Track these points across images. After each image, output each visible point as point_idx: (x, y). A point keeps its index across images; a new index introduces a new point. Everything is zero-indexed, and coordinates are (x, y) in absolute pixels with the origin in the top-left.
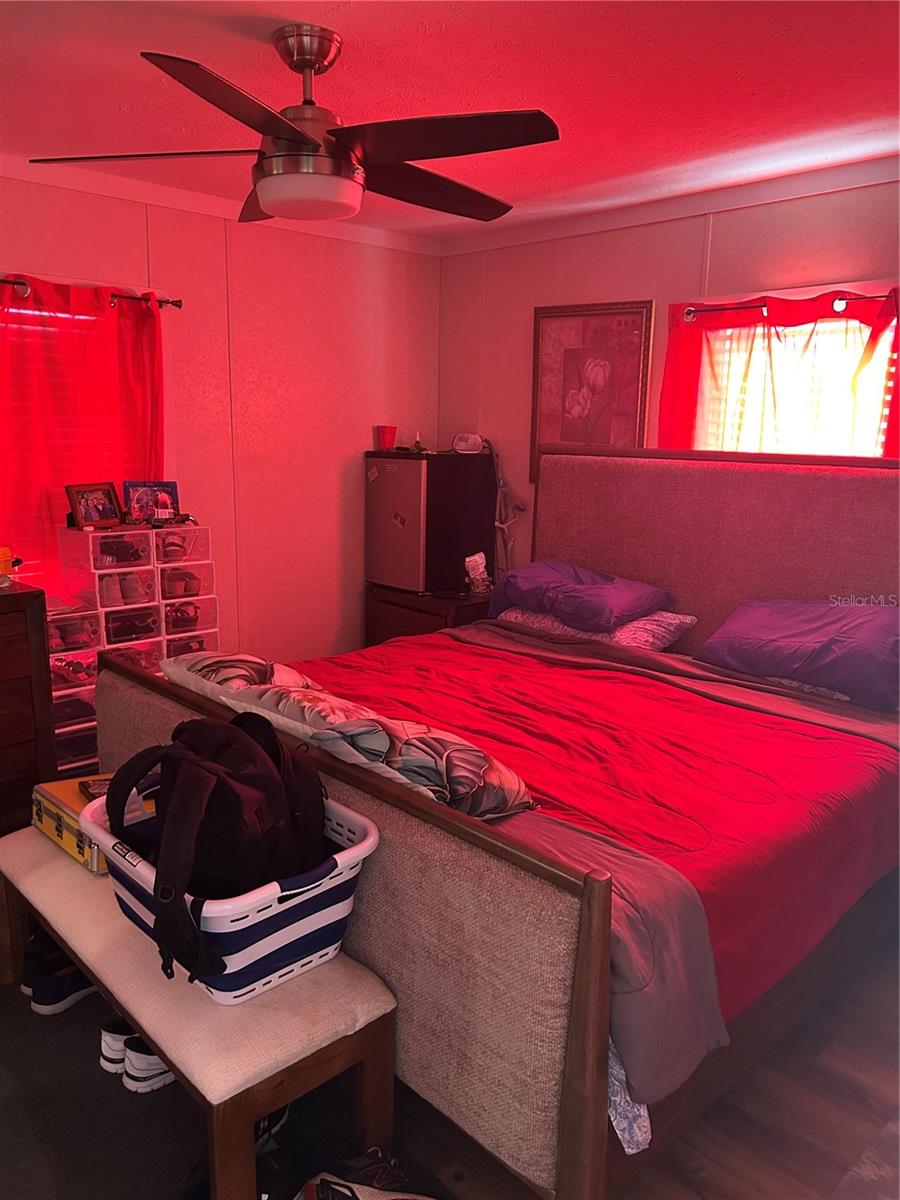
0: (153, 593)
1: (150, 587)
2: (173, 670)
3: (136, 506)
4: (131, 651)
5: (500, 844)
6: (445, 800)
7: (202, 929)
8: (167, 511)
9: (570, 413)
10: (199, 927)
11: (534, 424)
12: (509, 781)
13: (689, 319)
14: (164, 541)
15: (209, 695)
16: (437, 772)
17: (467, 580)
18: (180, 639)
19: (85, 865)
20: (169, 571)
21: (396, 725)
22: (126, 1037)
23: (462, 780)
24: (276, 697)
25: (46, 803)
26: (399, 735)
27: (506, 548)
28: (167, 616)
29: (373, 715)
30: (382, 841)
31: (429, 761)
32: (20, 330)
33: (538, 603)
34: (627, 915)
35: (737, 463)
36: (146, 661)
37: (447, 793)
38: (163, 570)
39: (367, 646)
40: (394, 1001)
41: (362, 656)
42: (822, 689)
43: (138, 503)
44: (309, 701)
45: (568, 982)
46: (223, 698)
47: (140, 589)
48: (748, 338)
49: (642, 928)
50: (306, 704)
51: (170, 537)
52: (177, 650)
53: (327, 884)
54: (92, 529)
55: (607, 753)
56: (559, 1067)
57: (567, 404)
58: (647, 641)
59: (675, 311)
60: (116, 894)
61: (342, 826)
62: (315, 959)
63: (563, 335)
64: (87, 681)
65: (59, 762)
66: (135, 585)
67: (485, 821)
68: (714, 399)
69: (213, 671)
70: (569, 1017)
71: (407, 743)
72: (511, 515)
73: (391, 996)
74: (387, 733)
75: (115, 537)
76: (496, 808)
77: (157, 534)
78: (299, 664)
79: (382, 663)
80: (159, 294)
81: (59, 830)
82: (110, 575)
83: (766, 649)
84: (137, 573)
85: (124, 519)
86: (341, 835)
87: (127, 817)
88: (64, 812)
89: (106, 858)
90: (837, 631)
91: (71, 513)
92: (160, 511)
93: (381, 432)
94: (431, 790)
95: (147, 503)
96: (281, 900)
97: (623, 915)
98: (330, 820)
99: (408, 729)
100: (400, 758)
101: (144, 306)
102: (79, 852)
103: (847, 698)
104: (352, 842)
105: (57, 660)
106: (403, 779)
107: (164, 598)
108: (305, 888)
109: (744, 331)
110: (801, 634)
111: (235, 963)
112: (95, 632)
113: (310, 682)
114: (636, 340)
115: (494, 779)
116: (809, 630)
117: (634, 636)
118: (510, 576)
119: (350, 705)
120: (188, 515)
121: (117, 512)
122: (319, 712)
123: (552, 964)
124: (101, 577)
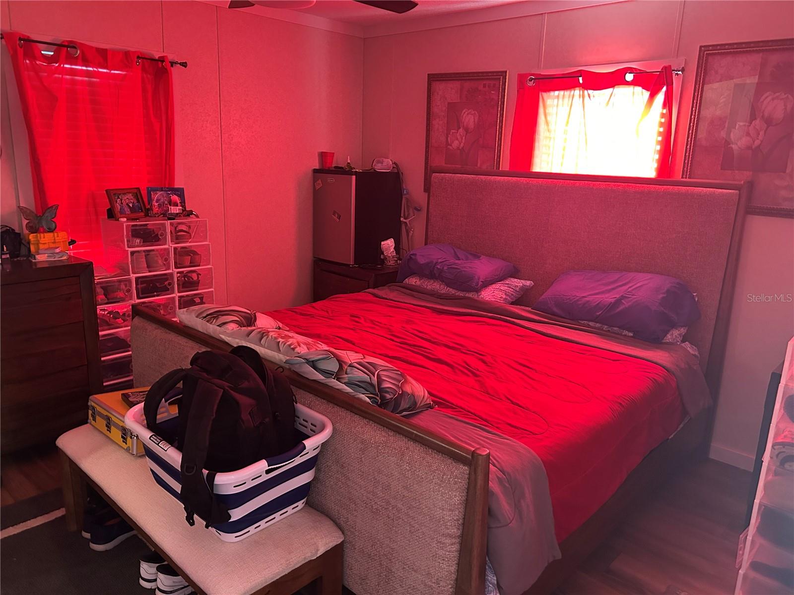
0: (169, 263)
1: (166, 260)
2: (186, 317)
3: (156, 204)
4: (154, 304)
5: (415, 432)
6: (377, 403)
7: (214, 492)
8: (178, 208)
9: (451, 145)
10: (213, 491)
11: (427, 152)
12: (418, 391)
13: (530, 84)
14: (176, 229)
15: (212, 334)
16: (372, 385)
17: (382, 257)
18: (187, 296)
19: (128, 450)
20: (179, 249)
21: (340, 353)
22: (158, 565)
23: (388, 390)
24: (259, 336)
25: (98, 408)
26: (343, 360)
27: (408, 235)
28: (178, 280)
29: (325, 347)
30: (335, 430)
31: (366, 378)
32: (73, 80)
33: (430, 272)
34: (497, 477)
35: (562, 181)
36: (164, 311)
37: (378, 398)
38: (175, 249)
39: (315, 300)
40: (342, 536)
41: (313, 307)
42: (615, 329)
43: (157, 202)
44: (282, 338)
45: (461, 521)
46: (221, 336)
47: (160, 262)
48: (569, 97)
49: (507, 485)
50: (280, 339)
51: (180, 226)
52: (186, 303)
53: (298, 460)
54: (125, 219)
55: (478, 370)
56: (454, 576)
57: (449, 139)
58: (501, 297)
59: (522, 78)
60: (151, 470)
61: (307, 422)
62: (290, 510)
63: (448, 92)
64: (123, 325)
65: (104, 380)
66: (156, 258)
67: (402, 416)
68: (546, 138)
69: (214, 318)
70: (461, 544)
71: (350, 366)
72: (411, 214)
73: (341, 533)
74: (338, 360)
75: (141, 225)
76: (409, 408)
77: (171, 223)
78: (271, 312)
79: (327, 312)
80: (171, 57)
81: (108, 427)
82: (138, 252)
83: (580, 302)
84: (157, 250)
85: (147, 212)
86: (306, 427)
87: (158, 417)
88: (111, 414)
89: (144, 445)
90: (625, 291)
91: (110, 209)
92: (172, 208)
93: (323, 156)
94: (367, 397)
95: (164, 203)
96: (268, 472)
97: (495, 477)
98: (299, 418)
99: (351, 357)
100: (346, 376)
101: (160, 65)
102: (123, 442)
103: (631, 334)
104: (314, 432)
105: (101, 310)
106: (348, 390)
107: (176, 267)
108: (284, 464)
109: (567, 93)
110: (603, 292)
111: (237, 514)
112: (129, 291)
113: (281, 325)
114: (496, 98)
115: (408, 389)
116: (606, 290)
117: (494, 294)
118: (412, 255)
119: (310, 340)
120: (192, 211)
121: (143, 208)
122: (290, 345)
123: (450, 510)
124: (133, 253)
